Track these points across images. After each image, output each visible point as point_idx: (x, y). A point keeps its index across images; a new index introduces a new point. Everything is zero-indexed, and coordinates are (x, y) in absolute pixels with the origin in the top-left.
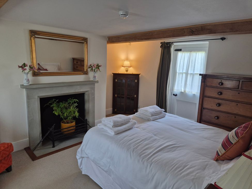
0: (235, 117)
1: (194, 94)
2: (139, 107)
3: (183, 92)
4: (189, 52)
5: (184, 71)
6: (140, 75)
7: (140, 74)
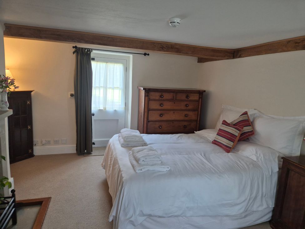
0: (173, 123)
1: (115, 110)
2: (34, 143)
3: (103, 109)
4: (105, 63)
5: (102, 85)
6: (32, 93)
7: (32, 91)
